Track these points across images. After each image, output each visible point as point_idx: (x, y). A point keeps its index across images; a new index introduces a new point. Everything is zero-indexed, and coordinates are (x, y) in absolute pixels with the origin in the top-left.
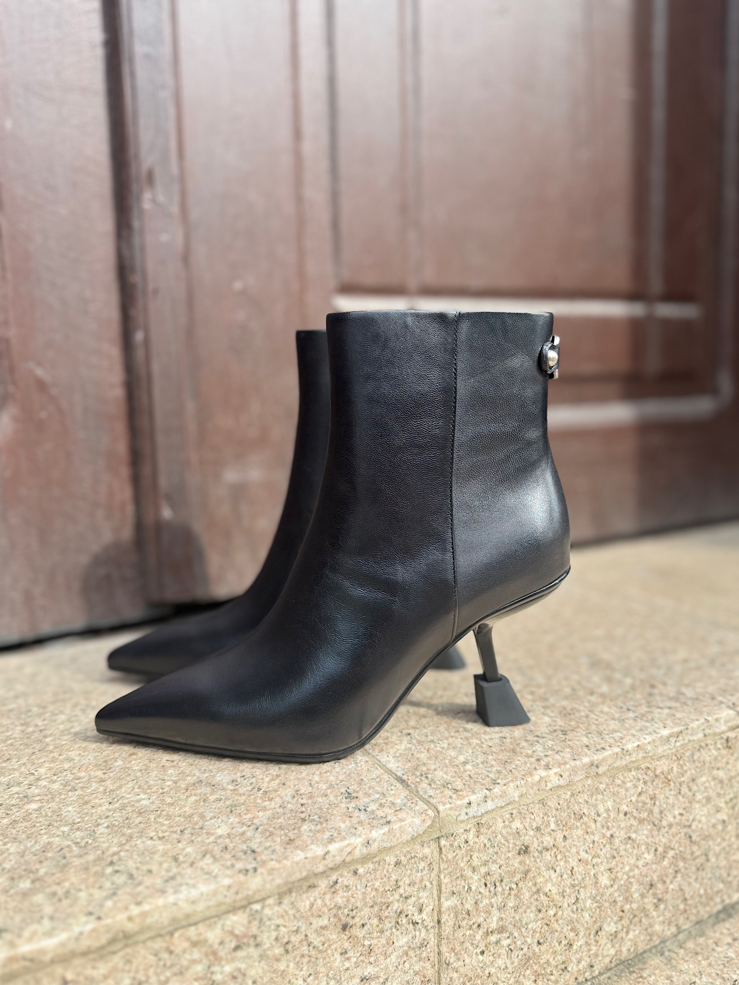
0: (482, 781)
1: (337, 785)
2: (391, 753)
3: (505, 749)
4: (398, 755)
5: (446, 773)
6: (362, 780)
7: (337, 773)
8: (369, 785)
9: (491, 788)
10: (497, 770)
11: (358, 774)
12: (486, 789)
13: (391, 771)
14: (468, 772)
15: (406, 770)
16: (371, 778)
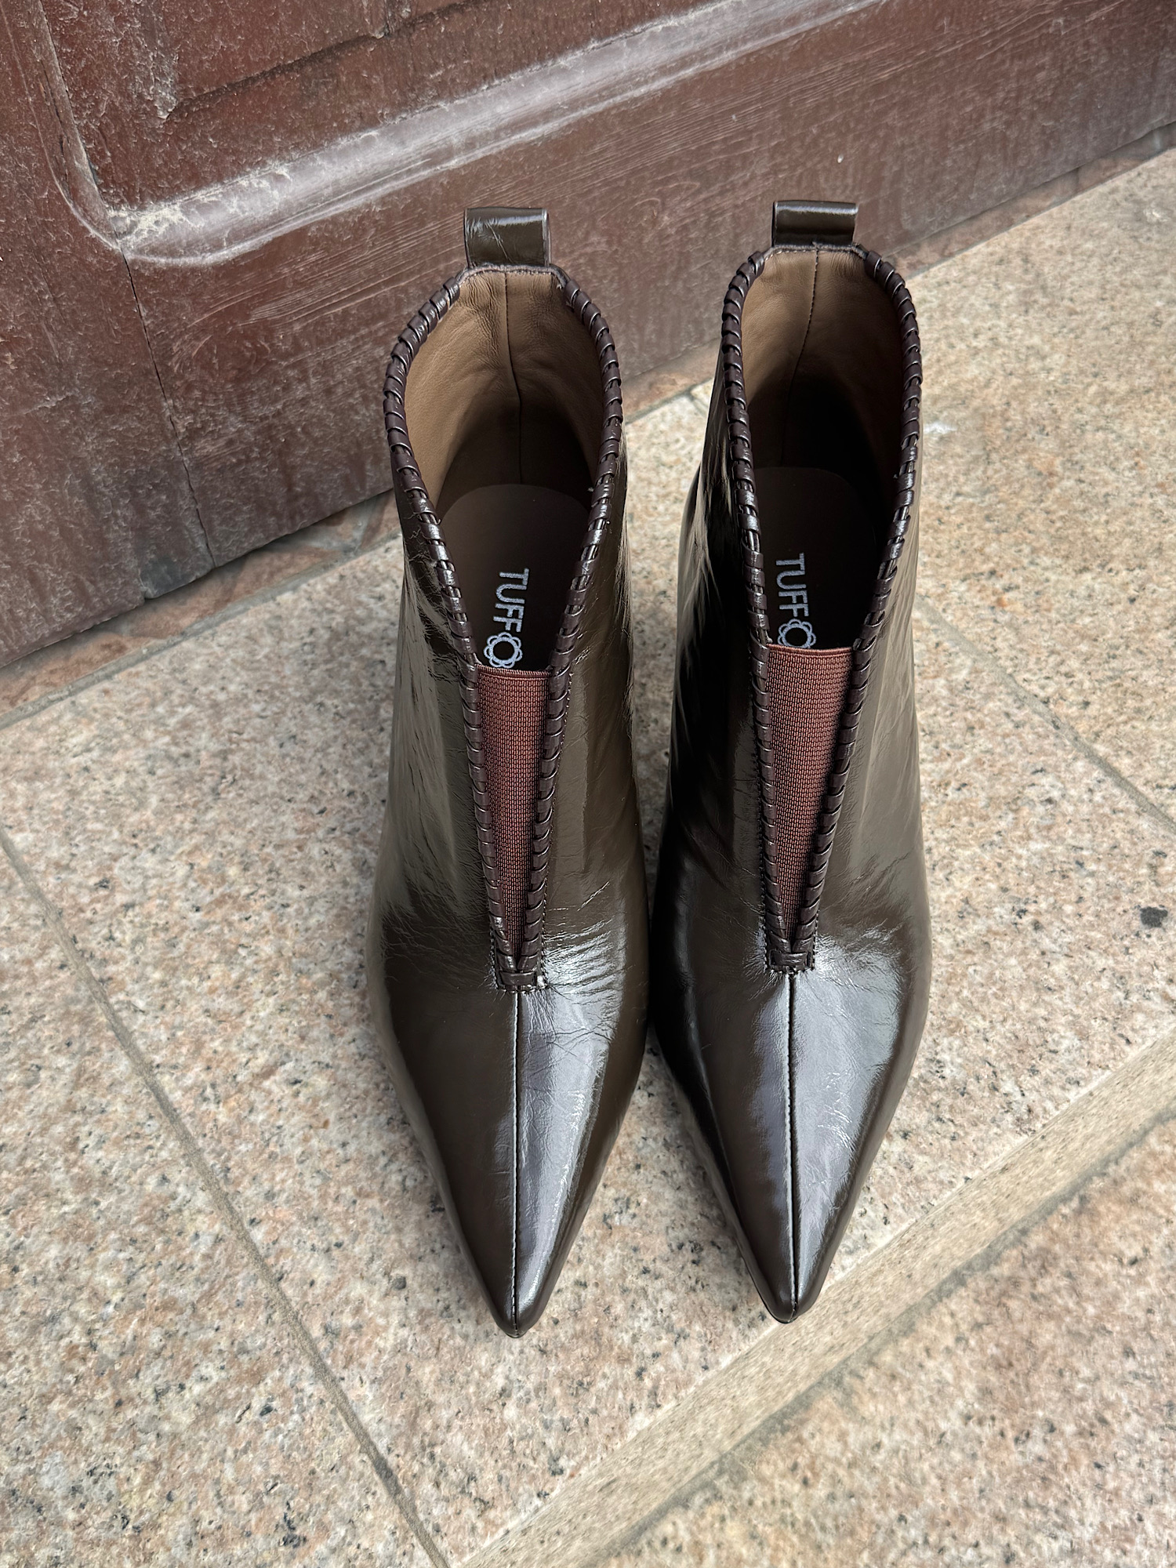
0: (531, 1463)
1: (268, 1493)
2: (368, 1368)
3: (583, 1332)
4: (380, 1374)
5: (468, 1437)
6: (313, 1472)
7: (268, 1447)
8: (325, 1492)
9: (547, 1489)
10: (562, 1420)
11: (305, 1449)
12: (539, 1495)
13: (366, 1435)
14: (509, 1432)
15: (395, 1432)
16: (328, 1465)
